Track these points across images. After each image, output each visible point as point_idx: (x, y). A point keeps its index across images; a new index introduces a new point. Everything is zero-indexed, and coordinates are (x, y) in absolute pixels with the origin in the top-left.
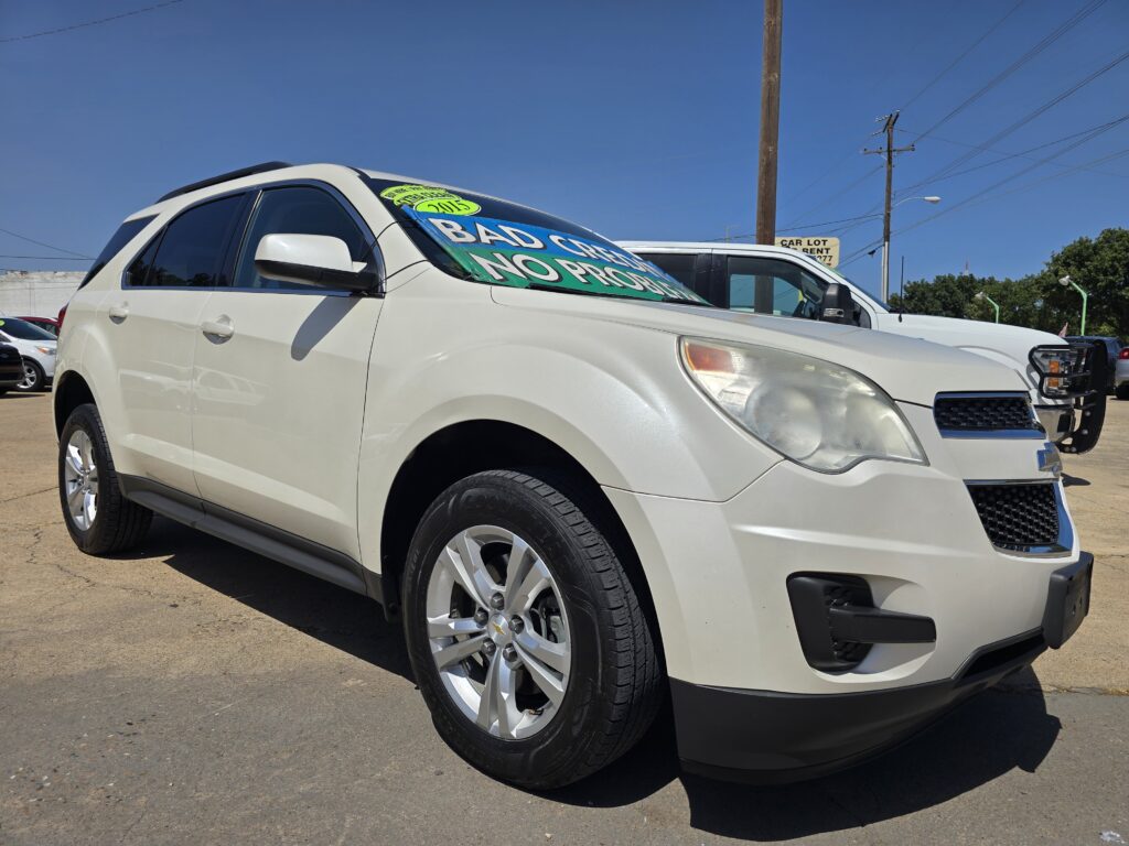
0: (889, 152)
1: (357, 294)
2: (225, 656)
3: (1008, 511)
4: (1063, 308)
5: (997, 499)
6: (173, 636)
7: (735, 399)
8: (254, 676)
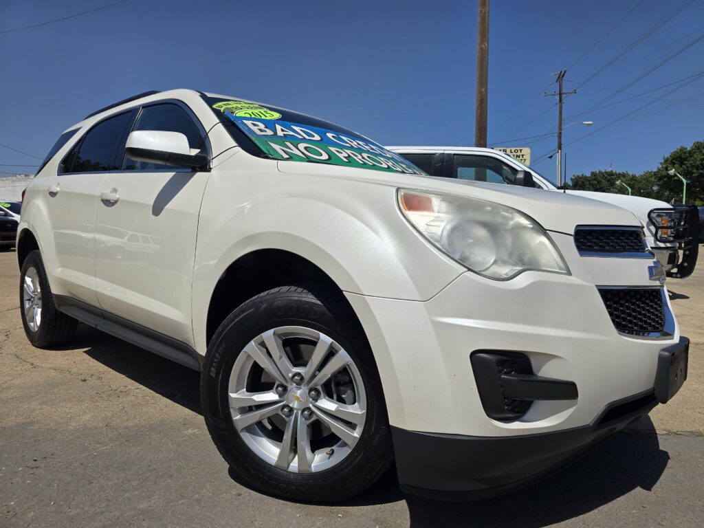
0: (560, 94)
1: (195, 170)
2: (109, 414)
3: (628, 308)
4: (671, 190)
5: (621, 299)
6: (78, 400)
7: (434, 230)
8: (127, 427)
